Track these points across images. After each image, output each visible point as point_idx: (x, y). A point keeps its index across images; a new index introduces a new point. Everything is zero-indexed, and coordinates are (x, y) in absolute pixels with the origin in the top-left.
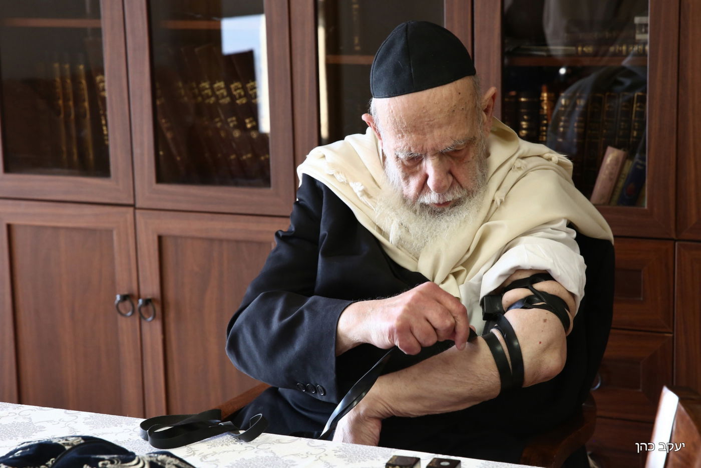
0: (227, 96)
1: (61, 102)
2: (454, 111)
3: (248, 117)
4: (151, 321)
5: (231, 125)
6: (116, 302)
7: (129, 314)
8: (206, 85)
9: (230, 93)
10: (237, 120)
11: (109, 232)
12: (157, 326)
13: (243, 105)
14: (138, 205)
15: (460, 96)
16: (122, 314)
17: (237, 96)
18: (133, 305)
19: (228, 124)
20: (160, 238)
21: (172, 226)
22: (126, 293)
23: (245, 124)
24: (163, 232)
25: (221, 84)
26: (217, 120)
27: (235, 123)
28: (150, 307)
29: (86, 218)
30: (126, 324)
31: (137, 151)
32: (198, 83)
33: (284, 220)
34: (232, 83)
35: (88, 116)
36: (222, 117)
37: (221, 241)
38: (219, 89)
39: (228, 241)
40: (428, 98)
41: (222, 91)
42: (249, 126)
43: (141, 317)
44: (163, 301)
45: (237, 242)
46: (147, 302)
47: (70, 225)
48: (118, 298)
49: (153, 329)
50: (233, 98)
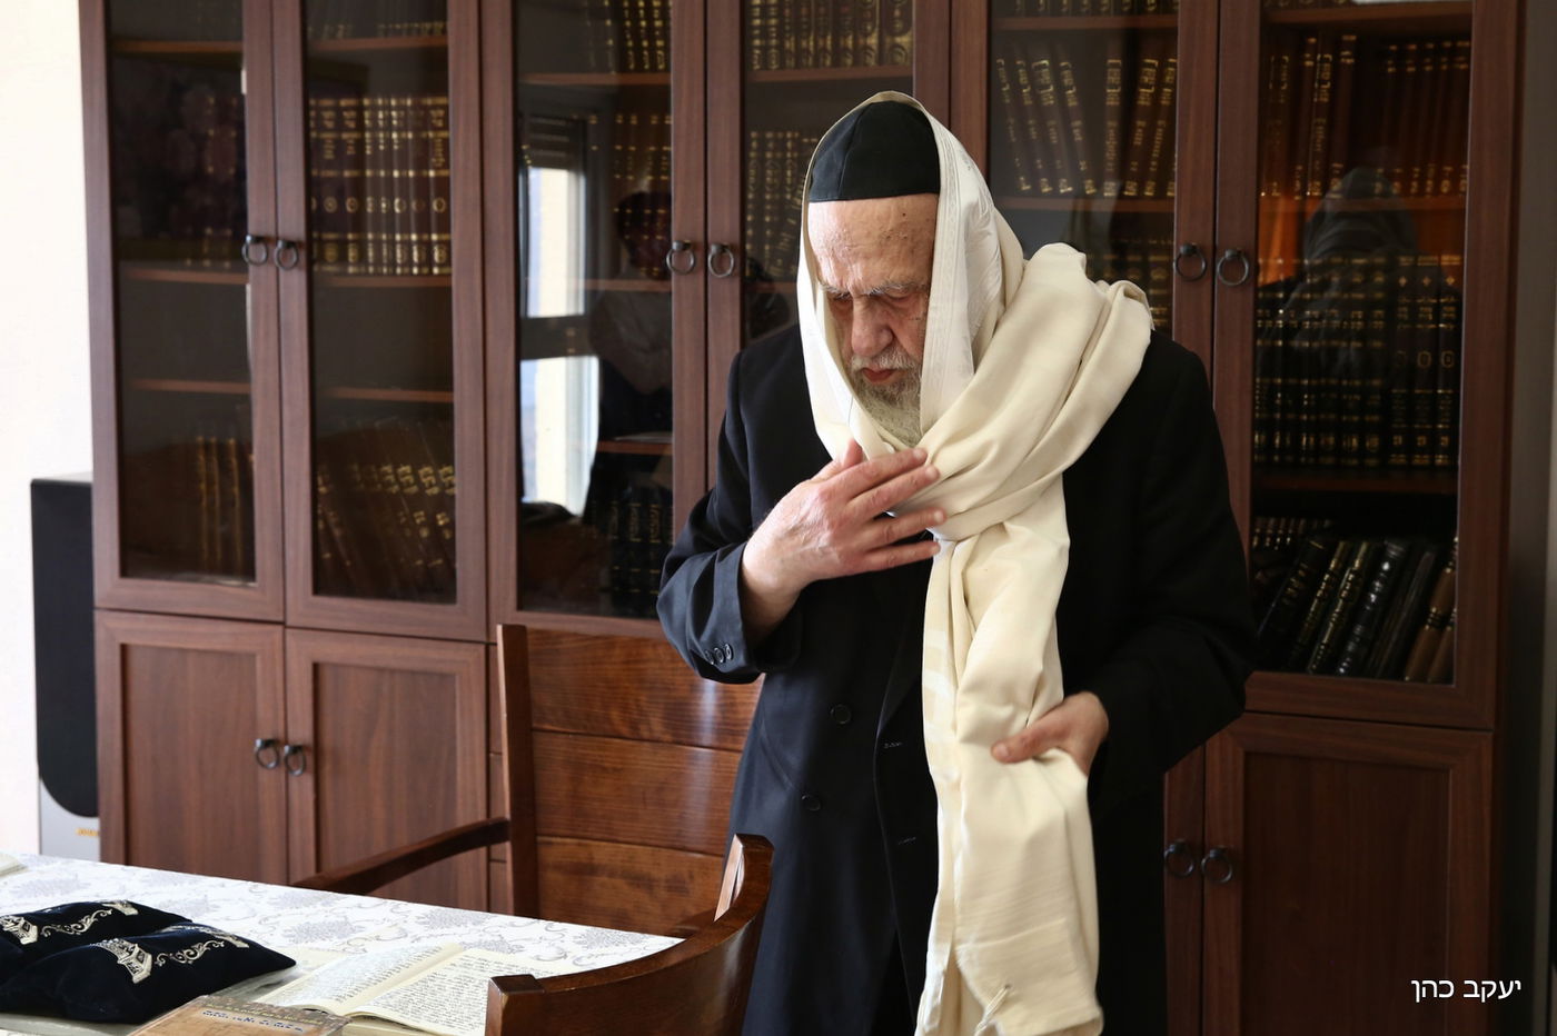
0: (414, 484)
1: (203, 486)
2: (889, 237)
3: (440, 512)
4: (299, 775)
5: (418, 521)
6: (256, 749)
7: (272, 765)
8: (388, 468)
9: (418, 481)
10: (426, 515)
11: (252, 656)
12: (308, 781)
13: (434, 496)
14: (289, 623)
15: (904, 219)
16: (262, 765)
17: (427, 485)
18: (278, 754)
19: (414, 520)
20: (316, 667)
21: (331, 650)
22: (269, 736)
23: (436, 520)
24: (320, 658)
25: (406, 469)
26: (401, 514)
27: (423, 519)
28: (300, 756)
29: (222, 637)
30: (269, 778)
31: (290, 553)
32: (379, 467)
33: (472, 646)
34: (421, 468)
35: (238, 505)
36: (407, 510)
37: (393, 671)
38: (405, 474)
39: (402, 672)
40: (854, 213)
41: (407, 478)
42: (441, 523)
43: (289, 770)
44: (317, 747)
45: (413, 673)
46: (296, 749)
47: (201, 646)
48: (258, 743)
49: (302, 785)
50: (422, 487)
